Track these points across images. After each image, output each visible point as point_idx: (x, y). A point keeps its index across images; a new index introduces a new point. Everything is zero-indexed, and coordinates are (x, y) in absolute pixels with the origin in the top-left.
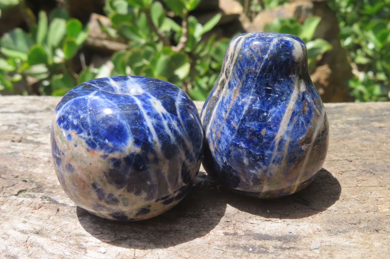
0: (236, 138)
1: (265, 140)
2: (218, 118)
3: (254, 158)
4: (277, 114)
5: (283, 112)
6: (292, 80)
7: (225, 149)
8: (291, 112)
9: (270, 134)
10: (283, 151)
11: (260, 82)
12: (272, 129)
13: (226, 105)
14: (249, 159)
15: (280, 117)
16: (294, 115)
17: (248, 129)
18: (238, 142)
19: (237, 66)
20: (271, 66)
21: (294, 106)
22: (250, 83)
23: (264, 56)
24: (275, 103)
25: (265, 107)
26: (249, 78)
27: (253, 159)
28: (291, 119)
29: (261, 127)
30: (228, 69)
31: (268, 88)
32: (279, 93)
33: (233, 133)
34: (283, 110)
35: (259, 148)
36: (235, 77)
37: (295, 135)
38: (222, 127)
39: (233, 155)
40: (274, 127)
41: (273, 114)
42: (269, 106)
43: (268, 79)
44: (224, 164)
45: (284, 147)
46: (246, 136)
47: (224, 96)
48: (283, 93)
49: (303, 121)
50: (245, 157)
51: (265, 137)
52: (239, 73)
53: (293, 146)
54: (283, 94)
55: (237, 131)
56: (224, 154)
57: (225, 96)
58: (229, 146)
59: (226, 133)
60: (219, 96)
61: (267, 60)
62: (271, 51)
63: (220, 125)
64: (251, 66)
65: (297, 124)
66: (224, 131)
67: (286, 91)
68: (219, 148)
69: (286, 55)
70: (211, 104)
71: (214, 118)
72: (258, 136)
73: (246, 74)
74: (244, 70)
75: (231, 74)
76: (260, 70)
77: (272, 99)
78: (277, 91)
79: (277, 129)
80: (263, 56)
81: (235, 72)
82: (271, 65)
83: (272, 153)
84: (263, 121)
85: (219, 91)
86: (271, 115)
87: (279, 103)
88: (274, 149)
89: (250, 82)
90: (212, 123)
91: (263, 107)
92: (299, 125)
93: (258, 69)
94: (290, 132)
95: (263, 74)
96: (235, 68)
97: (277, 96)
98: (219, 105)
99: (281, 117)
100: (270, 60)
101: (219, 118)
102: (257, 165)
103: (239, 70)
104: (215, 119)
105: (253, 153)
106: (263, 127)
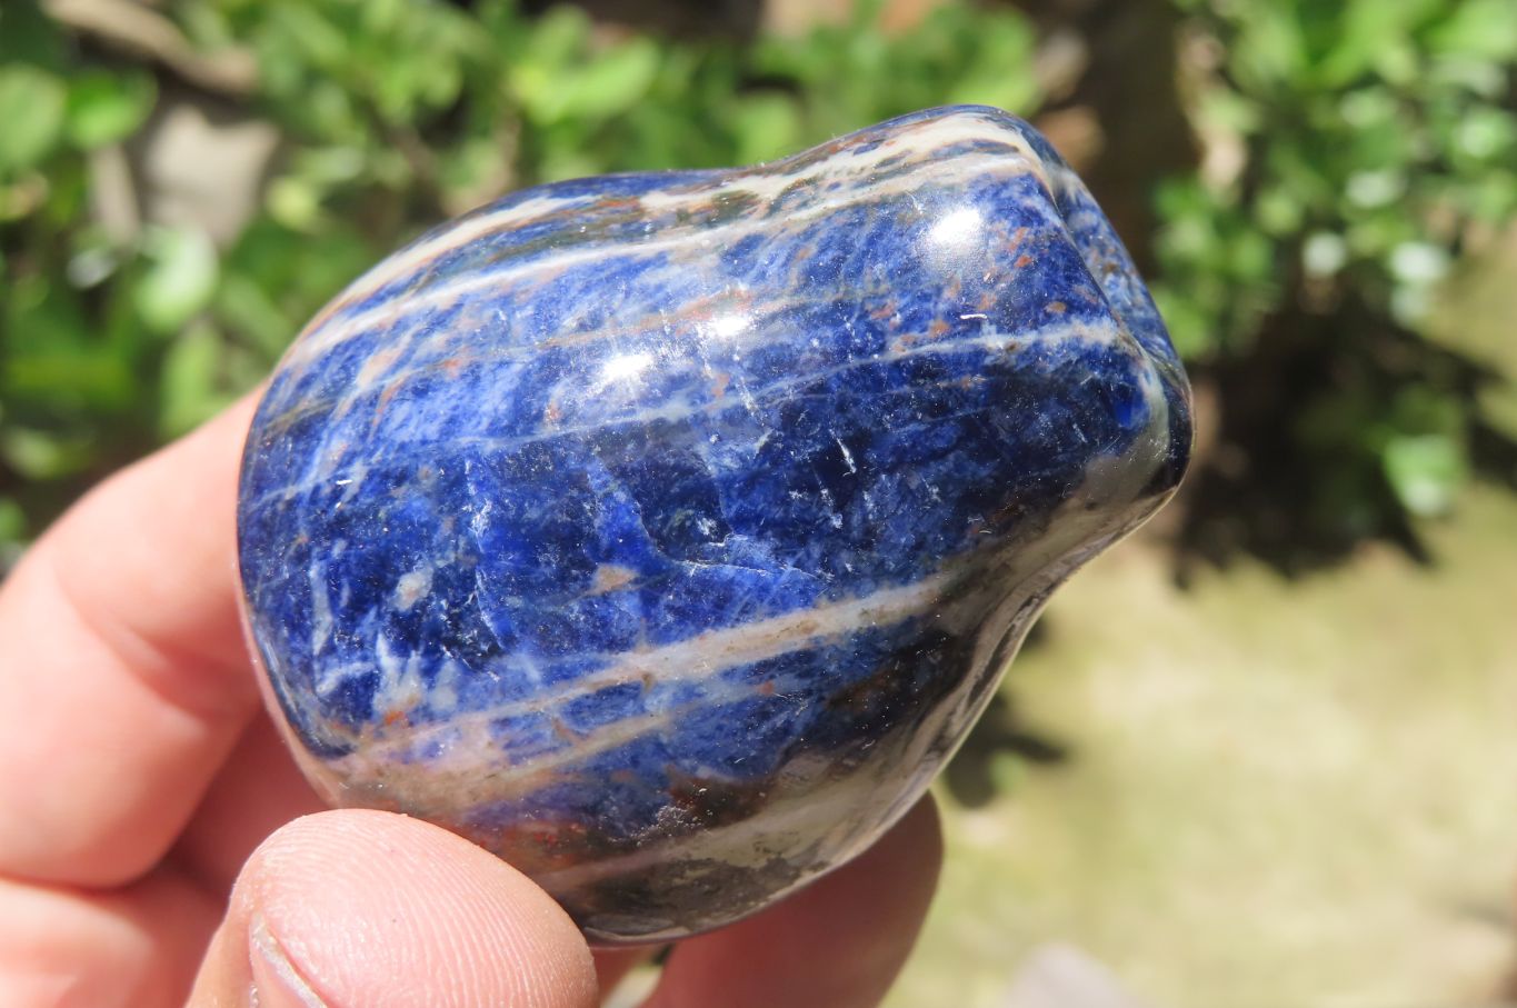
0: (494, 463)
1: (574, 611)
2: (536, 302)
3: (456, 620)
4: (748, 584)
5: (773, 603)
6: (966, 542)
7: (403, 447)
8: (799, 643)
9: (621, 618)
10: (584, 731)
11: (850, 393)
12: (653, 611)
13: (632, 299)
14: (430, 598)
15: (738, 609)
16: (797, 665)
17: (575, 493)
18: (479, 484)
19: (861, 224)
20: (964, 397)
21: (840, 637)
22: (813, 350)
23: (993, 328)
24: (792, 535)
25: (740, 501)
26: (837, 323)
27: (444, 617)
28: (764, 669)
29: (624, 547)
30: (817, 188)
31: (846, 453)
32: (856, 519)
33: (510, 430)
34: (783, 597)
35: (516, 610)
36: (796, 247)
37: (701, 737)
38: (504, 352)
39: (397, 502)
40: (670, 608)
41: (734, 563)
42: (758, 517)
43: (889, 426)
44: (327, 490)
45: (601, 724)
46: (531, 505)
47: (670, 258)
48: (867, 539)
49: (798, 727)
50: (431, 570)
51: (591, 604)
52: (831, 254)
53: (643, 761)
54: (867, 546)
55: (532, 444)
56: (378, 456)
57: (673, 263)
58: (429, 455)
59: (484, 397)
60: (653, 232)
61: (980, 353)
62: (1036, 345)
63: (504, 338)
64: (902, 295)
65: (763, 706)
66: (491, 377)
67: (888, 552)
68: (391, 410)
69: (1061, 430)
70: (593, 215)
71: (528, 280)
72: (573, 564)
73: (846, 300)
74: (859, 271)
75: (801, 221)
76: (908, 352)
77: (803, 511)
78: (862, 507)
79: (674, 633)
80: (986, 327)
81: (822, 235)
82: (969, 391)
83: (538, 687)
84: (663, 541)
85: (682, 217)
86: (718, 557)
87: (809, 555)
88: (563, 684)
89: (815, 343)
90: (493, 288)
91: (734, 494)
92: (760, 723)
93: (906, 344)
94: (697, 702)
95: (900, 385)
96: (842, 220)
97: (837, 523)
98: (608, 263)
99: (744, 611)
100: (987, 371)
101: (538, 309)
102: (428, 653)
103: (846, 247)
104: (526, 291)
105: (474, 598)
106: (631, 558)
